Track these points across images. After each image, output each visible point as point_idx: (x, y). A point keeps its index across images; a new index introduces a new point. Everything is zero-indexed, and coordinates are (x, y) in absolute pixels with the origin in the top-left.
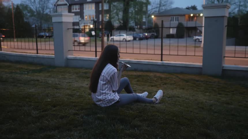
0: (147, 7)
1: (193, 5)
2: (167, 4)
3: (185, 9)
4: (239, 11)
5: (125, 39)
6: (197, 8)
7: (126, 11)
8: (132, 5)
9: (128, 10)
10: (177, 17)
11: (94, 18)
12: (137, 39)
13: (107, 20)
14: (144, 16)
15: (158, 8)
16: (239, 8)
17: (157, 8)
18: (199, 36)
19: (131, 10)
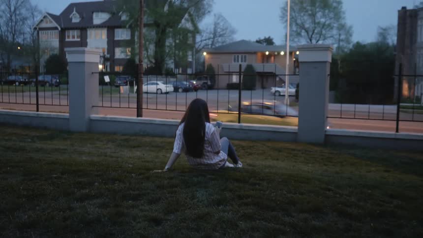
0: (194, 38)
1: (267, 37)
2: (225, 34)
3: (254, 42)
4: (339, 48)
5: (161, 89)
6: (274, 41)
7: (160, 44)
8: (171, 35)
9: (164, 42)
10: (244, 55)
11: (106, 53)
12: (180, 90)
13: (128, 57)
14: (190, 53)
15: (212, 40)
16: (339, 44)
17: (209, 39)
18: (279, 87)
19: (169, 42)
